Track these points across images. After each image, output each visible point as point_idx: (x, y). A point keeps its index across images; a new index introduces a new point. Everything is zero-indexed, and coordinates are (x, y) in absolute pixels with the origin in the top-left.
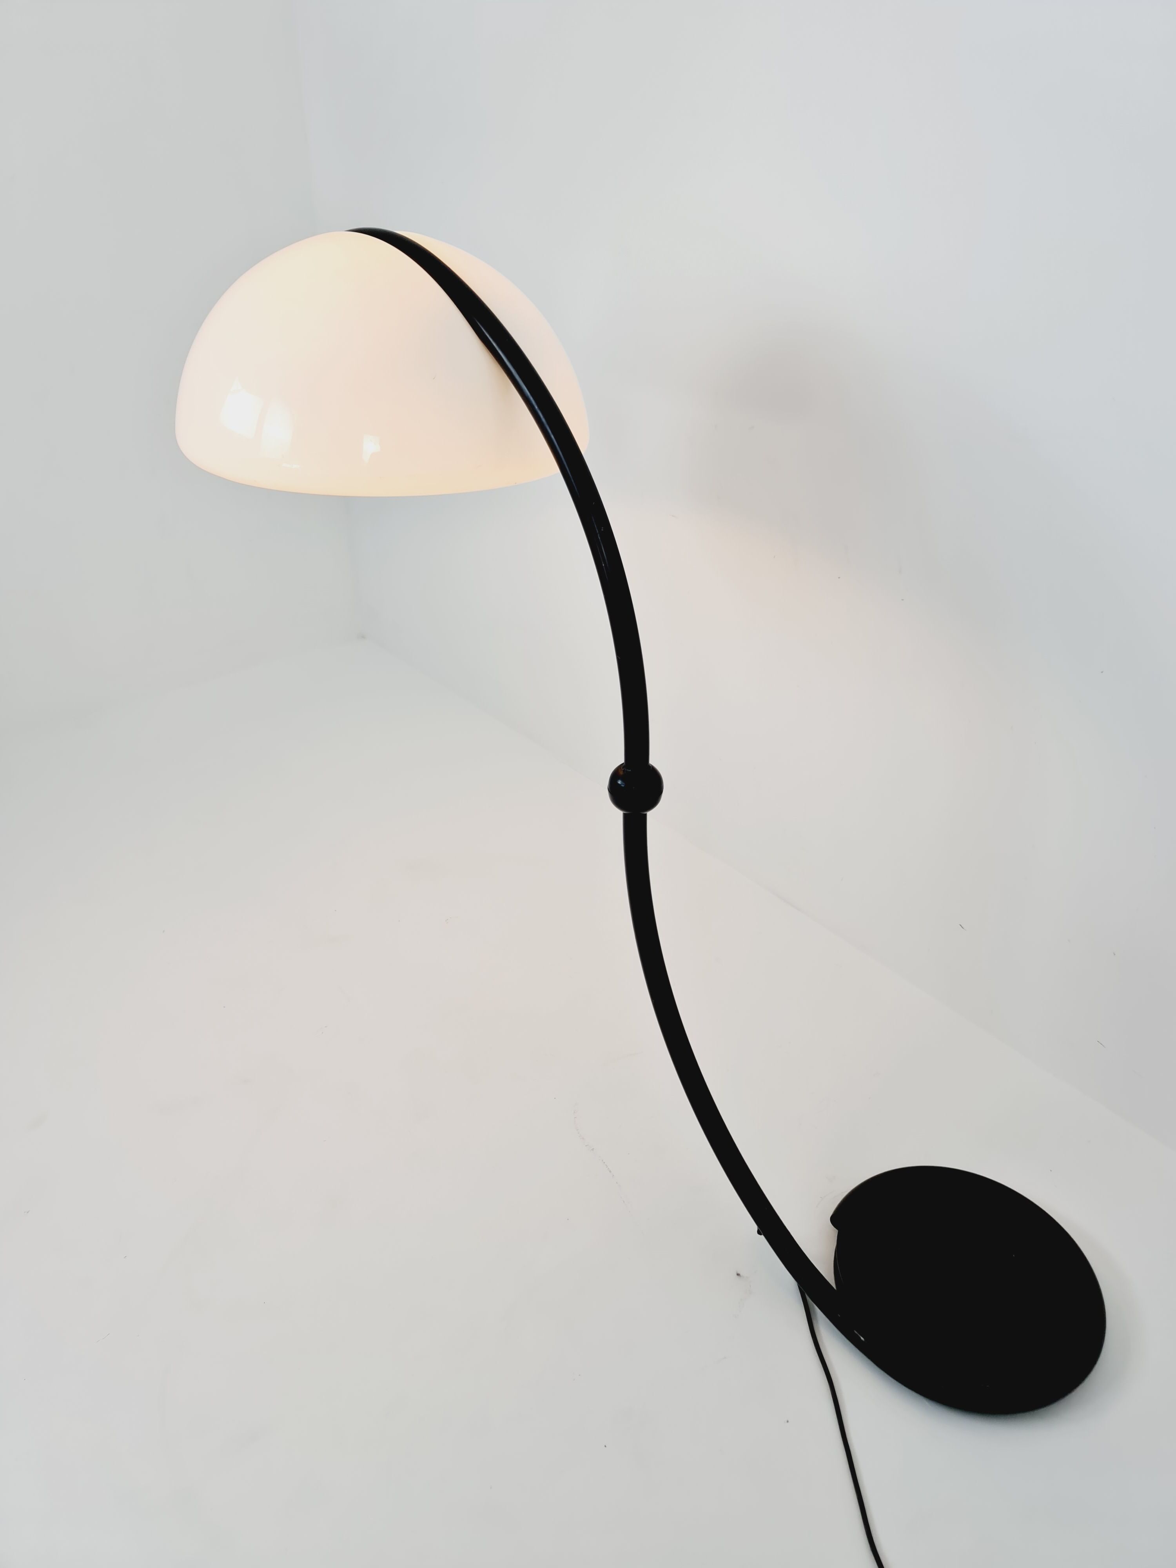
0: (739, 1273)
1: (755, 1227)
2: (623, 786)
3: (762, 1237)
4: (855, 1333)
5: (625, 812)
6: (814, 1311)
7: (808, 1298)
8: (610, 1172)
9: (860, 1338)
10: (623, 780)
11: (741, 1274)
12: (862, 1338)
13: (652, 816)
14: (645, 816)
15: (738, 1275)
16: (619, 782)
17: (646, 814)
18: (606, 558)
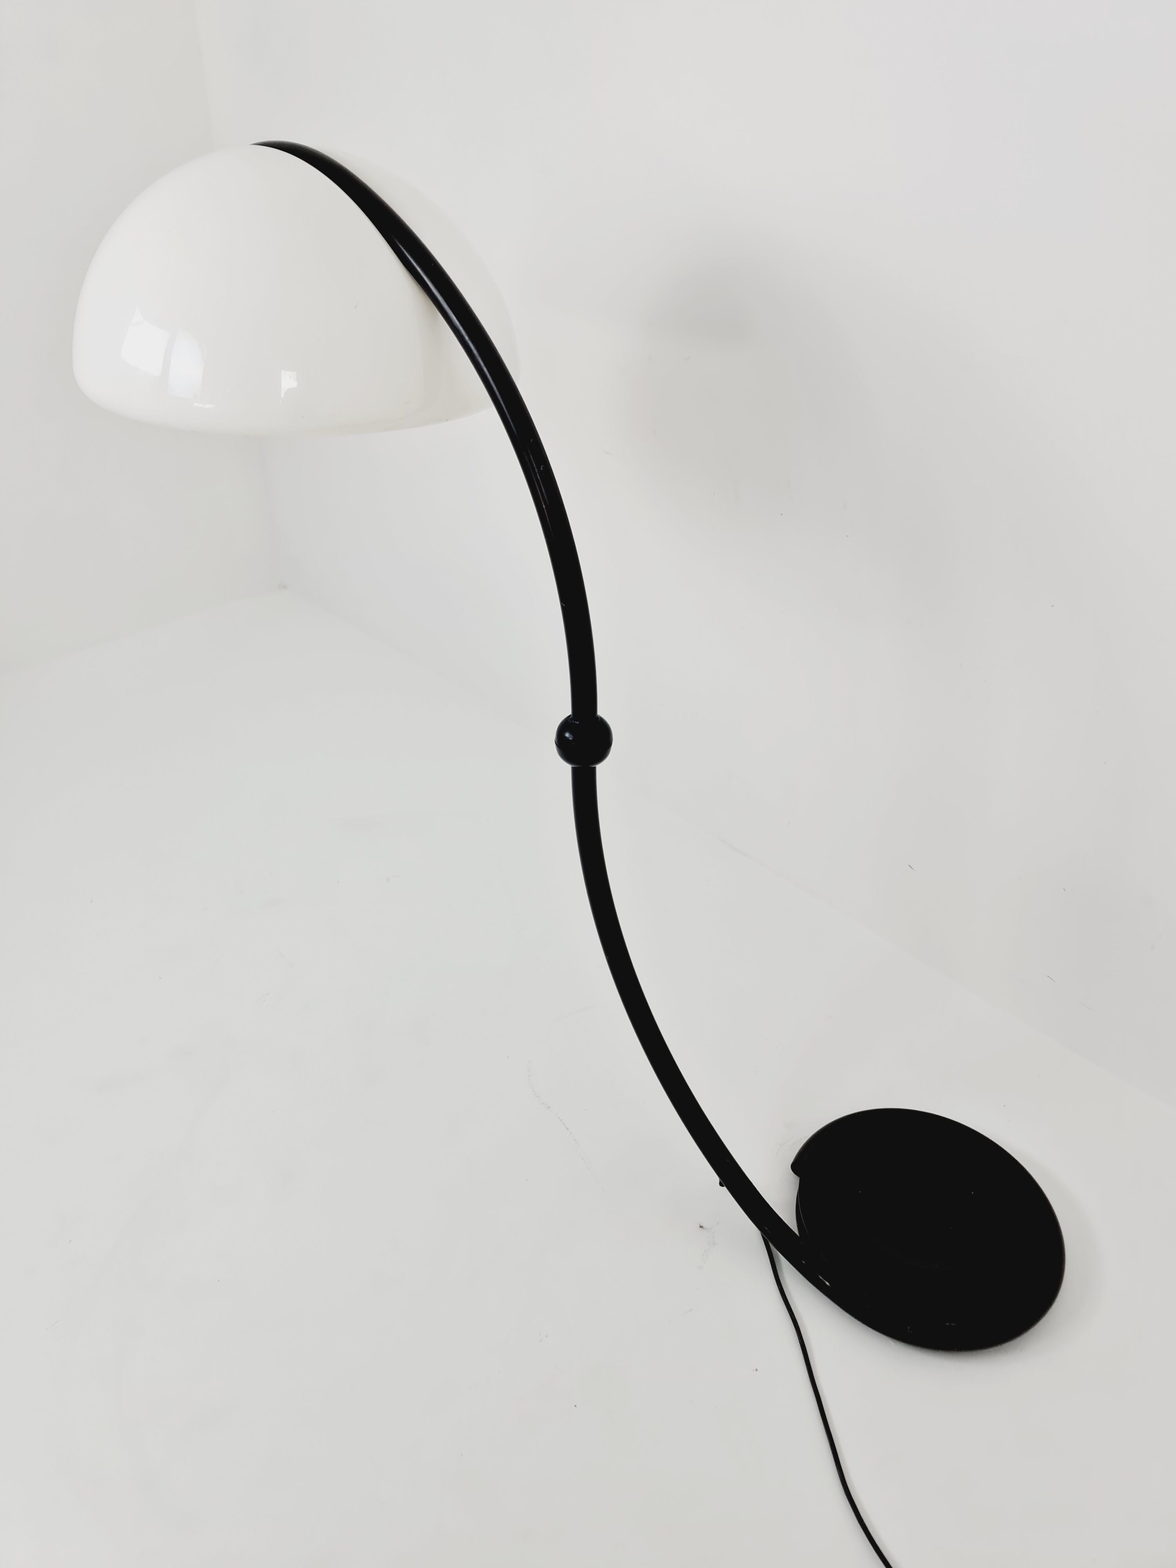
0: (701, 1225)
1: (716, 1179)
2: (571, 739)
3: (725, 1188)
4: (819, 1278)
5: (573, 766)
6: (778, 1258)
7: (771, 1245)
8: (567, 1129)
9: (825, 1283)
10: (571, 733)
11: (704, 1226)
12: (827, 1283)
13: (601, 769)
14: (594, 770)
15: (701, 1227)
16: (567, 735)
17: (595, 767)
18: (547, 499)
